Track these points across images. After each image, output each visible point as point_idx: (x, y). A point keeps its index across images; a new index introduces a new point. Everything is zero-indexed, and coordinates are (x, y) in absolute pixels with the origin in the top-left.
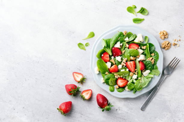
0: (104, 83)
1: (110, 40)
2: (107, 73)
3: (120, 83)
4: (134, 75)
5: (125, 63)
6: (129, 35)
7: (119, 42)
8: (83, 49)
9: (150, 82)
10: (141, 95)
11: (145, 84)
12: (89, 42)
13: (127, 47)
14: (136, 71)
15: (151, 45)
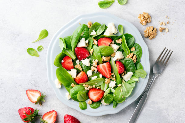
0: (70, 99)
1: (69, 38)
2: (72, 85)
3: (94, 96)
4: (112, 82)
5: (96, 67)
6: (95, 27)
7: (83, 39)
8: (34, 55)
9: (135, 89)
10: (126, 108)
11: (128, 93)
12: (42, 45)
13: (95, 44)
14: (112, 76)
15: (128, 37)
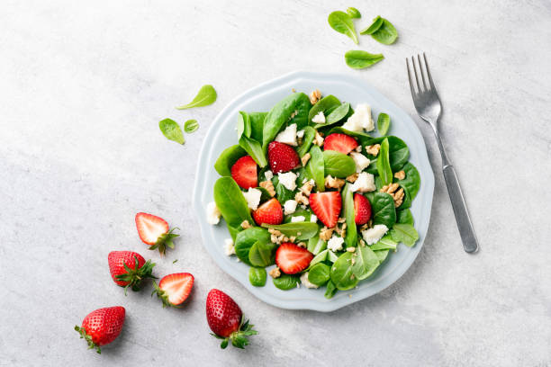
0: (233, 255)
1: (263, 117)
2: (245, 223)
3: (287, 260)
4: (335, 237)
5: (308, 197)
6: (328, 106)
7: (293, 127)
8: (174, 138)
9: (384, 265)
10: (353, 304)
11: (367, 271)
12: (196, 119)
13: (317, 144)
14: (340, 225)
15: (396, 144)
